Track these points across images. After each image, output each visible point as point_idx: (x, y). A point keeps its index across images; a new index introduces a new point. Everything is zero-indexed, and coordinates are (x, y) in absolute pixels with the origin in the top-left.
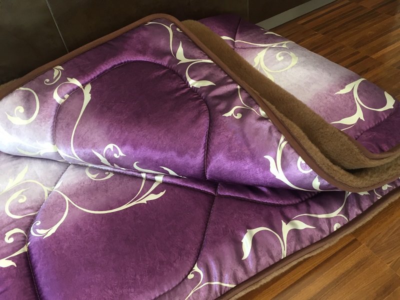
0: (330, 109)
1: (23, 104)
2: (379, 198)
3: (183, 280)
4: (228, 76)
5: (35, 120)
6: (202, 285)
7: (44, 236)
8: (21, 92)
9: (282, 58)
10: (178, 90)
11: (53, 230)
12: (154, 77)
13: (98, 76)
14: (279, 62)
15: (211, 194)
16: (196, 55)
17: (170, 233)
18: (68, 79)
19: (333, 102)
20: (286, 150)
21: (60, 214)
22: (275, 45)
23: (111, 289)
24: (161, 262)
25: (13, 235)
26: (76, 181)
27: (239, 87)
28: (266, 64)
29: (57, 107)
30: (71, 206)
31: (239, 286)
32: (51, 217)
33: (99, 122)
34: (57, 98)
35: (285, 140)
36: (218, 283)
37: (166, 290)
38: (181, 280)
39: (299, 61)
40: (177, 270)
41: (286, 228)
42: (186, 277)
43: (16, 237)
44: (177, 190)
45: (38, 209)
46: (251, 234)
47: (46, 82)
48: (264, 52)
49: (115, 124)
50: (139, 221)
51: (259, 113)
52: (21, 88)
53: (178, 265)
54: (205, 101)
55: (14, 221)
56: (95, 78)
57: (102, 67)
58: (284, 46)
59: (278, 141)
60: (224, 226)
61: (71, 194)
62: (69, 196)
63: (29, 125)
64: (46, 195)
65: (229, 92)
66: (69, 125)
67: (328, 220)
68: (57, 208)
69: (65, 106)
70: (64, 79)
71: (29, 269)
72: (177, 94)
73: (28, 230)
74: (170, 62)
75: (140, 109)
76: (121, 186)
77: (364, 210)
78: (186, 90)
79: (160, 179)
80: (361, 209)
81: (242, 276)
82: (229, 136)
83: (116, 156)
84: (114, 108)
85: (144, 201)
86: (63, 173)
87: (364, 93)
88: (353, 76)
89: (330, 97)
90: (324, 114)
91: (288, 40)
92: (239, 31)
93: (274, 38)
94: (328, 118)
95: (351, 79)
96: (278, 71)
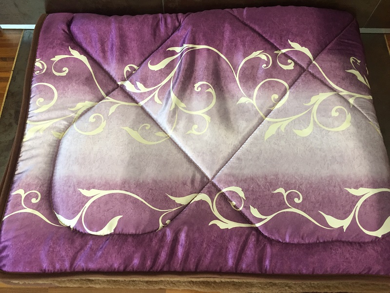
0: (329, 199)
9: (337, 114)
14: (331, 116)
19: (337, 195)
22: (344, 93)
28: (318, 111)
39: (348, 129)
48: (329, 94)
58: (351, 101)
87: (368, 206)
88: (379, 181)
89: (339, 188)
90: (321, 199)
91: (364, 93)
92: (329, 49)
93: (350, 83)
94: (320, 205)
95: (372, 183)
96: (321, 126)
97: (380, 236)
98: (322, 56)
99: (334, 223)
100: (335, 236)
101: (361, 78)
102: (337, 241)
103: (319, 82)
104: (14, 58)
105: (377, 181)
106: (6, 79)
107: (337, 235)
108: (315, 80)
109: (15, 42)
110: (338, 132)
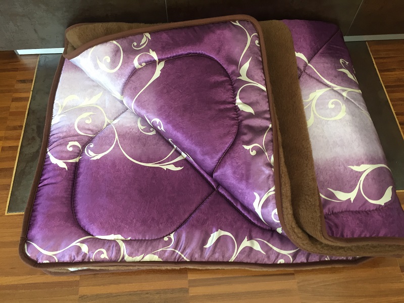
0: (336, 177)
1: (111, 56)
2: (326, 259)
3: (161, 238)
4: (269, 110)
5: (115, 73)
6: (170, 249)
7: (91, 158)
8: (113, 45)
9: (333, 106)
10: (224, 102)
11: (99, 156)
12: (213, 80)
13: (173, 57)
14: (328, 108)
15: (213, 187)
16: (256, 77)
17: (169, 202)
18: (151, 50)
19: (342, 173)
20: (271, 198)
21: (107, 146)
22: (338, 88)
23: (116, 219)
24: (153, 219)
25: (74, 146)
26: (128, 125)
27: (270, 126)
28: (317, 105)
29: (134, 70)
30: (117, 145)
31: (191, 262)
32: (101, 146)
33: (157, 99)
34: (136, 63)
35: (274, 191)
36: (179, 253)
37: (147, 238)
38: (159, 237)
39: (344, 117)
40: (160, 230)
41: (246, 243)
42: (164, 237)
43: (75, 148)
44: (191, 171)
45: (97, 134)
46: (220, 233)
47: (134, 45)
48: (325, 90)
49: (166, 107)
50: (154, 182)
51: (270, 159)
52: (115, 42)
53: (162, 227)
54: (239, 124)
55: (78, 135)
56: (170, 57)
57: (180, 51)
58: (344, 94)
59: (269, 189)
60: (206, 218)
61: (121, 134)
62: (119, 135)
63: (109, 74)
64: (105, 125)
65: (261, 126)
66: (136, 90)
67: (279, 254)
68: (108, 141)
69: (139, 72)
70: (146, 50)
71: (74, 176)
72: (222, 107)
73: (84, 147)
74: (233, 72)
75: (189, 104)
76: (155, 147)
77: (309, 261)
78: (231, 106)
79: (184, 155)
80: (307, 260)
81: (197, 257)
82: (239, 164)
83: (159, 127)
84: (171, 93)
85: (165, 168)
86: (123, 112)
87: (370, 180)
88: (376, 158)
89: (343, 166)
90: (328, 178)
91: (354, 87)
92: (321, 53)
93: (342, 80)
94: (329, 183)
95: (371, 160)
96: (321, 117)
97: (383, 204)
98: (315, 59)
99: (342, 196)
100: (344, 207)
101: (350, 76)
102: (346, 211)
103: (315, 81)
104: (32, 80)
105: (375, 159)
106: (26, 99)
107: (345, 207)
108: (312, 79)
109: (32, 66)
110: (335, 120)
